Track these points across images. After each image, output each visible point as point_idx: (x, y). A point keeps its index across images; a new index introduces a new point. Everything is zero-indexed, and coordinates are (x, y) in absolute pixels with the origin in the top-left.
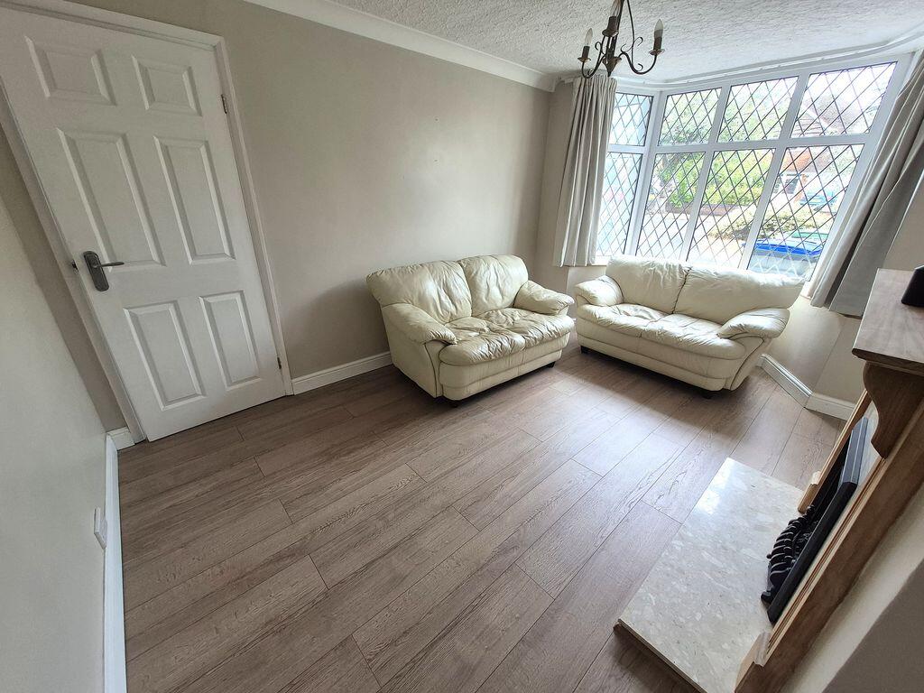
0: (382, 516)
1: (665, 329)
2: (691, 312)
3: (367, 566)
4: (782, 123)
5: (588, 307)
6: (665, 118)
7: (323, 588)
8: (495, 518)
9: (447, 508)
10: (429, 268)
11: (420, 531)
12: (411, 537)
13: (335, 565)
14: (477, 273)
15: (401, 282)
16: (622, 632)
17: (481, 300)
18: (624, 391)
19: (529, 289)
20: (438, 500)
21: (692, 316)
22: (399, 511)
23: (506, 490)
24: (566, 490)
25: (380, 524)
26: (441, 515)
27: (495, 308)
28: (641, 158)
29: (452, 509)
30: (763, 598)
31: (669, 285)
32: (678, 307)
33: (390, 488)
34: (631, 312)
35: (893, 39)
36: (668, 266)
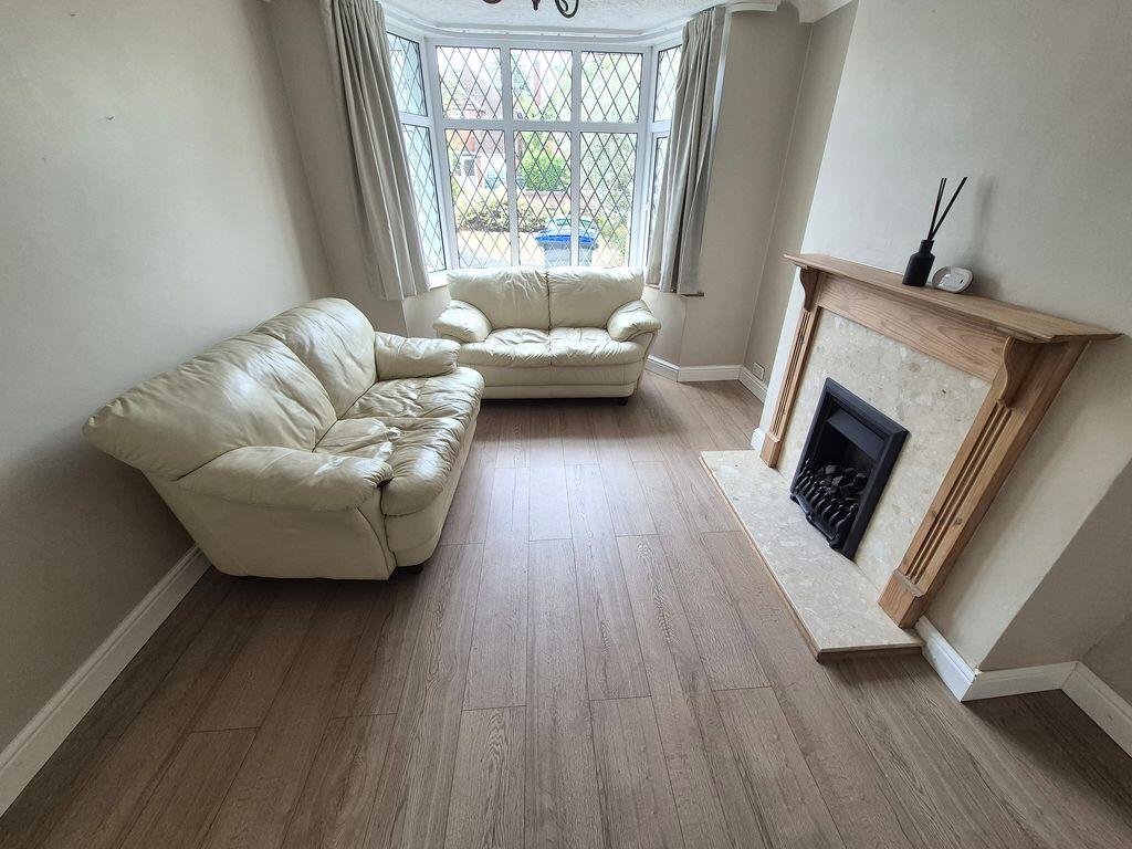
0: (535, 818)
1: (574, 348)
2: (570, 322)
4: (570, 103)
5: (470, 347)
6: (441, 80)
8: (642, 663)
9: (588, 709)
10: (231, 361)
11: (602, 771)
12: (604, 793)
14: (312, 343)
15: (198, 409)
16: (827, 658)
17: (341, 385)
18: (565, 433)
19: (390, 345)
20: (569, 713)
21: (574, 326)
22: (547, 783)
23: (611, 623)
24: (653, 572)
25: (549, 830)
26: (595, 725)
27: (362, 391)
28: (428, 134)
29: (597, 706)
30: (833, 547)
31: (536, 296)
32: (555, 320)
33: (491, 767)
34: (516, 339)
35: (647, 30)
36: (525, 275)
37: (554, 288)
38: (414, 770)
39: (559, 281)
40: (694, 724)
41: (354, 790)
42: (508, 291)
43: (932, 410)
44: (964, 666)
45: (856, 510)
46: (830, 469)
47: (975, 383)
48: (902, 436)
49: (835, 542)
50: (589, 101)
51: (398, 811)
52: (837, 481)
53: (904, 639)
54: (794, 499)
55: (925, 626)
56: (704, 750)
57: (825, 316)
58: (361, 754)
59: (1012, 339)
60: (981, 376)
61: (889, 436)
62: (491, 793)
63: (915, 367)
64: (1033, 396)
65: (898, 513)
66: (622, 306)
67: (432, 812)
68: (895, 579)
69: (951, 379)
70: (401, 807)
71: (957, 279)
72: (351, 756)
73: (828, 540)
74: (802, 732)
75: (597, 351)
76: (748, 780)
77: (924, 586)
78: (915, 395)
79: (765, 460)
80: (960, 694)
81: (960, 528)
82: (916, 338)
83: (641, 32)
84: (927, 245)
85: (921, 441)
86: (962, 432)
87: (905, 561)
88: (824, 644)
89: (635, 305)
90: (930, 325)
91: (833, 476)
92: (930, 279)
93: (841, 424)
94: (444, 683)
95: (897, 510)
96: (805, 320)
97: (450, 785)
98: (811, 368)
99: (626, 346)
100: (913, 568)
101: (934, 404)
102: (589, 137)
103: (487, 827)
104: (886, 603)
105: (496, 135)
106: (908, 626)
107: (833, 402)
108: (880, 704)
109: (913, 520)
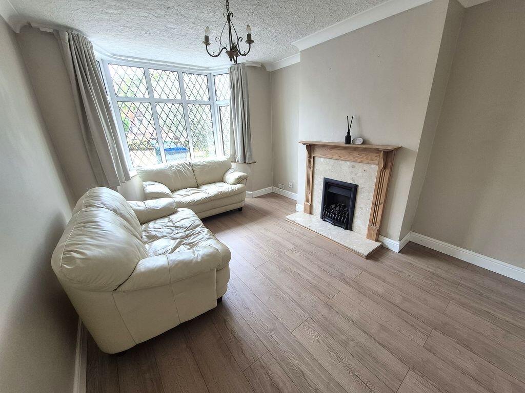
0: (345, 344)
3: (384, 346)
4: (180, 92)
7: (411, 372)
8: (329, 284)
9: (328, 305)
11: (348, 319)
12: (354, 323)
13: (393, 369)
19: (139, 206)
20: (325, 311)
22: (339, 333)
23: (309, 278)
24: (306, 257)
25: (351, 344)
26: (334, 308)
29: (329, 303)
30: (345, 229)
31: (188, 173)
32: (199, 182)
33: (318, 341)
34: (187, 193)
35: (211, 67)
36: (181, 165)
37: (195, 168)
38: (296, 362)
39: (197, 165)
40: (357, 291)
41: (281, 385)
42: (175, 173)
43: (363, 176)
44: (396, 242)
45: (348, 214)
46: (333, 206)
47: (373, 166)
48: (356, 187)
49: (345, 227)
50: (188, 92)
51: (304, 377)
52: (337, 208)
53: (378, 244)
54: (324, 220)
55: (381, 238)
56: (364, 295)
57: (317, 159)
58: (270, 373)
59: (384, 152)
60: (374, 164)
61: (352, 188)
62: (326, 348)
63: (353, 167)
64: (389, 165)
65: (362, 209)
66: (227, 171)
67: (314, 368)
68: (369, 228)
69: (366, 167)
70: (304, 375)
71: (360, 141)
72: (267, 376)
73: (342, 227)
74: (379, 278)
75: (230, 190)
76: (380, 296)
77: (378, 226)
78: (356, 174)
79: (307, 213)
80: (397, 250)
81: (383, 205)
82: (352, 158)
83: (208, 68)
84: (349, 133)
85: (362, 186)
86: (374, 179)
87: (370, 221)
88: (366, 253)
89: (231, 171)
90: (356, 154)
91: (335, 207)
92: (351, 142)
93: (333, 190)
94: (275, 329)
95: (361, 208)
96: (309, 162)
97: (312, 356)
98: (316, 176)
99: (239, 186)
100: (373, 222)
101: (363, 175)
102: (190, 106)
103: (335, 357)
104: (369, 236)
105: (146, 104)
106: (377, 240)
107: (329, 184)
108: (386, 262)
109: (367, 209)
